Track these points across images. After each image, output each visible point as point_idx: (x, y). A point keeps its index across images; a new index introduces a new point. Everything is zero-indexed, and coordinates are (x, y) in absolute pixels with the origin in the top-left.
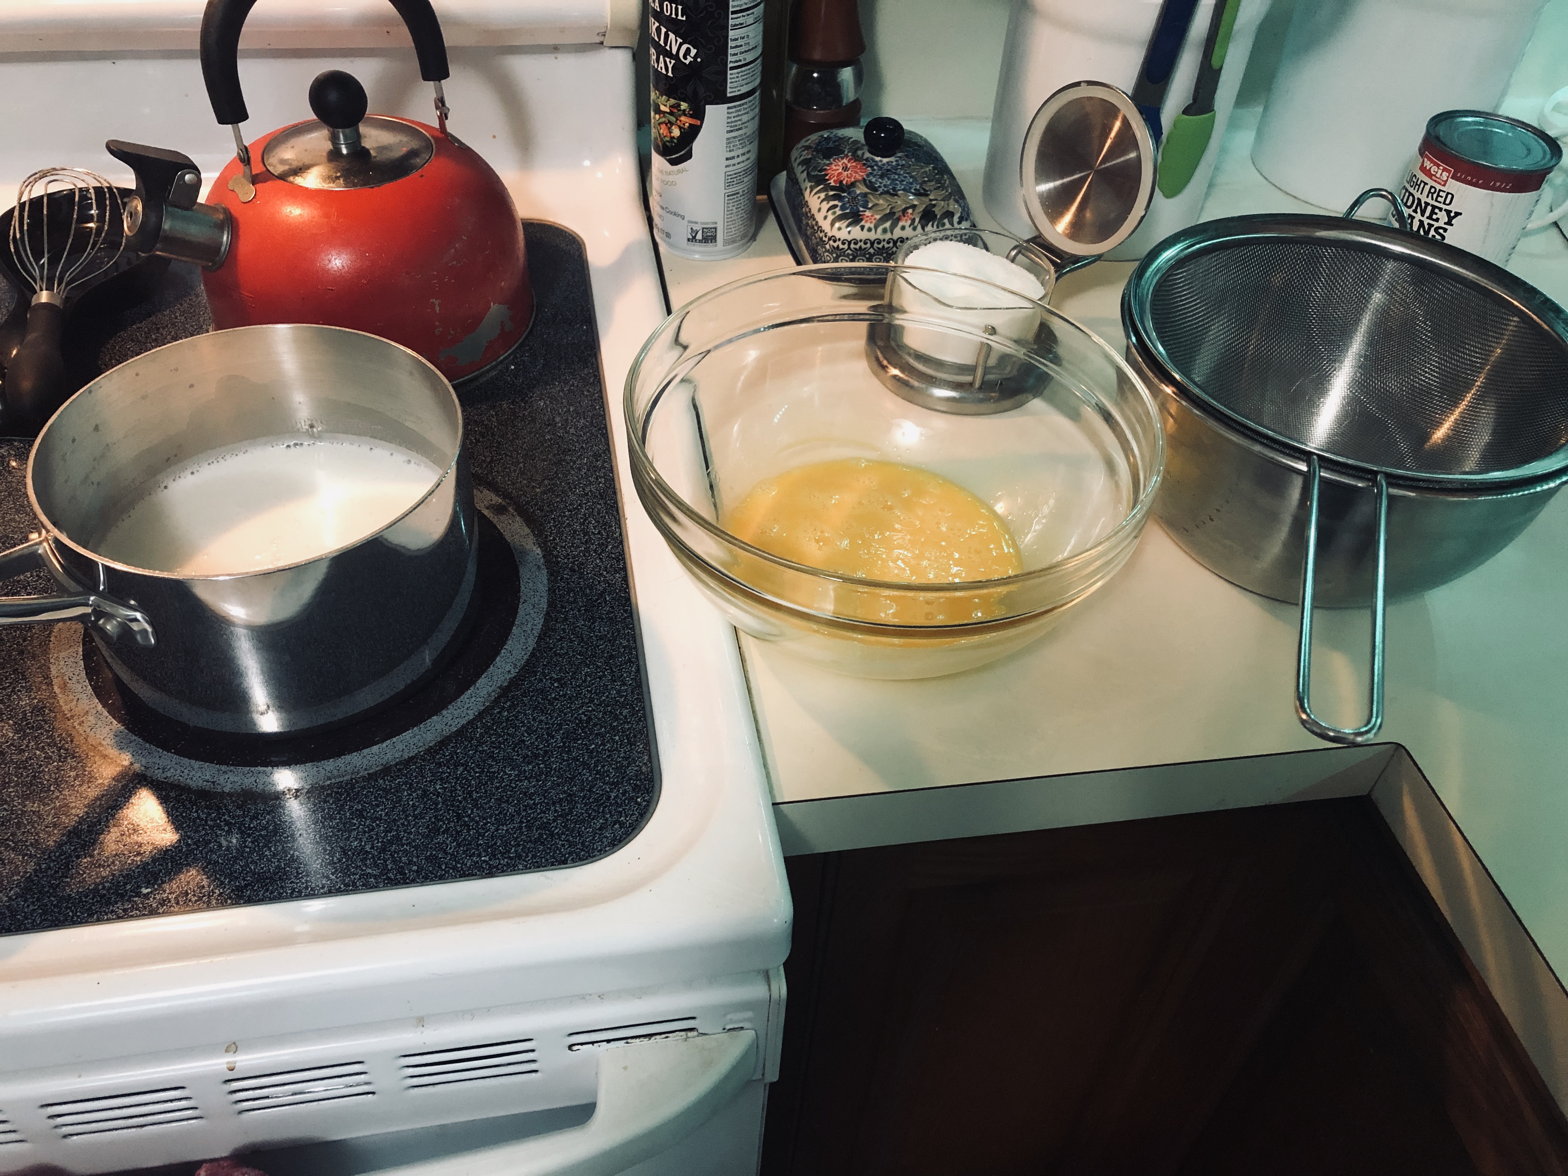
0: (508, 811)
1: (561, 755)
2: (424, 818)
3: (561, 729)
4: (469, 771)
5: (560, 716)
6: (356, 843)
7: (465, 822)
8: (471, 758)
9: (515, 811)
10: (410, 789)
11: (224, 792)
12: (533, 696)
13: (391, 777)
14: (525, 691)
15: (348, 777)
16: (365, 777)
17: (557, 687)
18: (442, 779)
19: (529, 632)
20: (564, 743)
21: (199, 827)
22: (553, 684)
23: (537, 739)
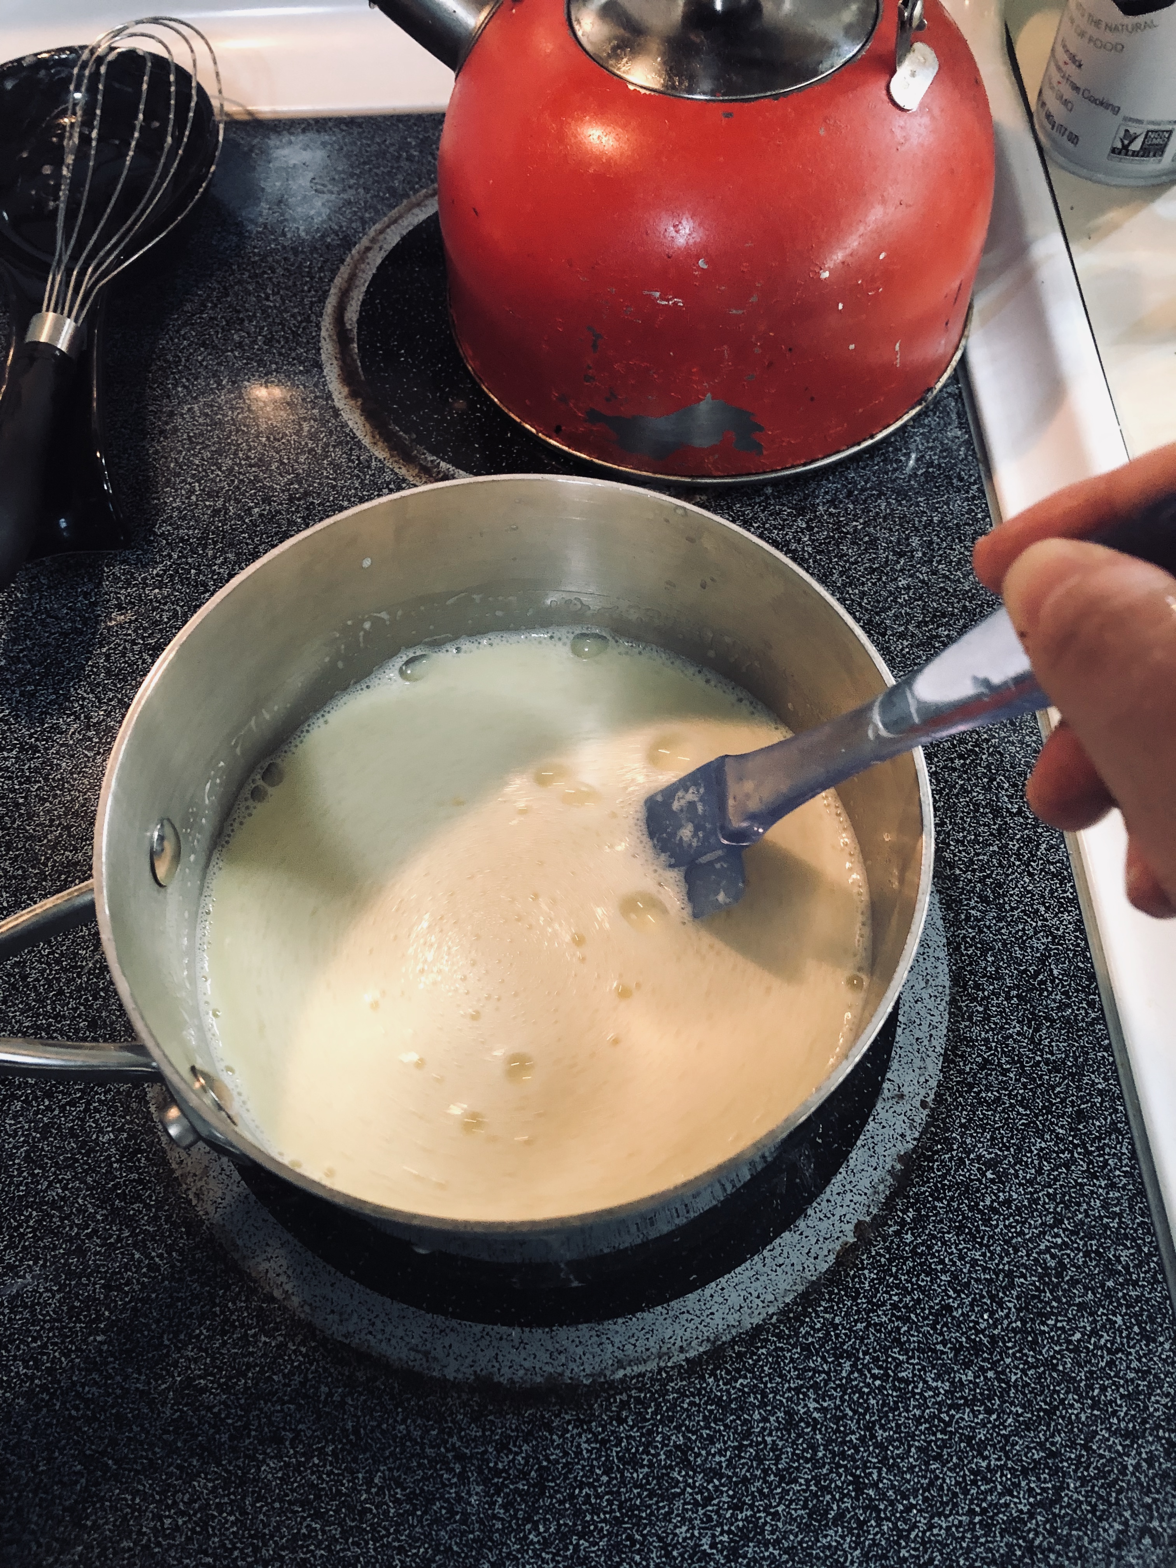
0: (944, 1480)
1: (1020, 1351)
2: (795, 1481)
3: (1012, 1286)
4: (860, 1372)
5: (1008, 1254)
6: (684, 1529)
7: (871, 1500)
8: (862, 1339)
9: (958, 1483)
10: (763, 1405)
11: (445, 1379)
12: (952, 1198)
13: (728, 1372)
14: (935, 1185)
15: (652, 1365)
16: (681, 1366)
17: (992, 1181)
18: (816, 1387)
19: (926, 1042)
20: (1024, 1323)
21: (409, 1459)
22: (984, 1175)
23: (971, 1305)
